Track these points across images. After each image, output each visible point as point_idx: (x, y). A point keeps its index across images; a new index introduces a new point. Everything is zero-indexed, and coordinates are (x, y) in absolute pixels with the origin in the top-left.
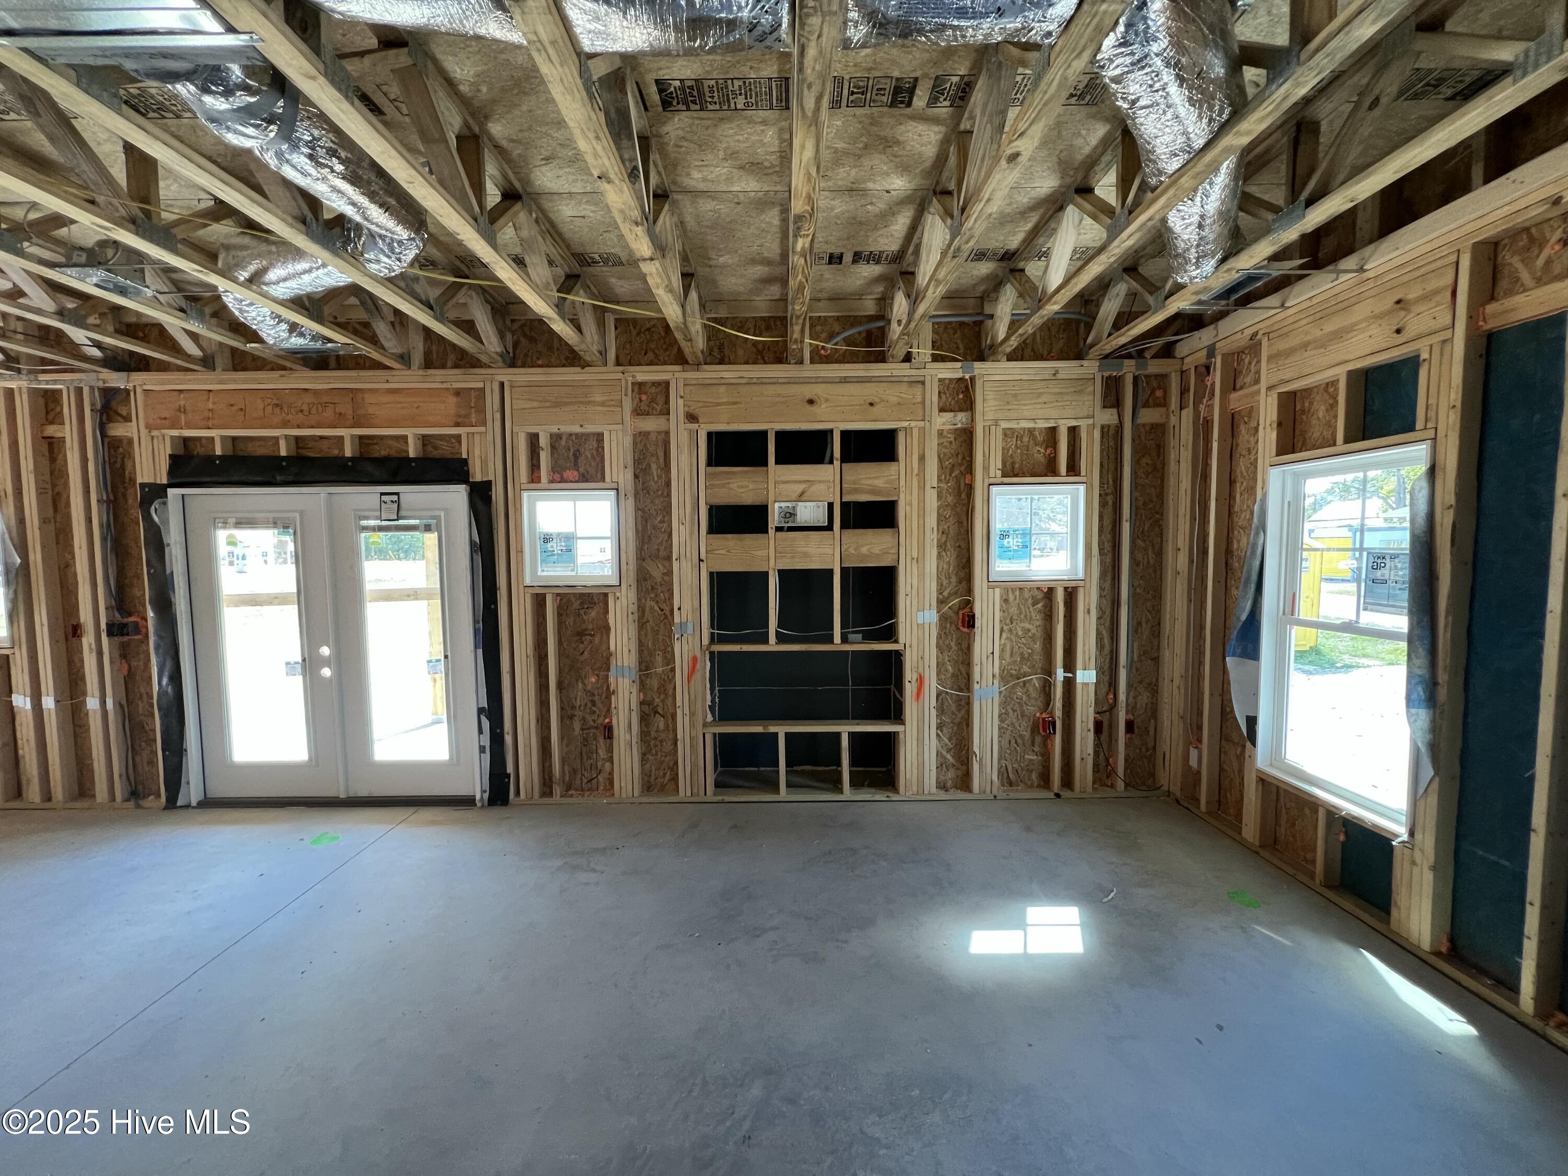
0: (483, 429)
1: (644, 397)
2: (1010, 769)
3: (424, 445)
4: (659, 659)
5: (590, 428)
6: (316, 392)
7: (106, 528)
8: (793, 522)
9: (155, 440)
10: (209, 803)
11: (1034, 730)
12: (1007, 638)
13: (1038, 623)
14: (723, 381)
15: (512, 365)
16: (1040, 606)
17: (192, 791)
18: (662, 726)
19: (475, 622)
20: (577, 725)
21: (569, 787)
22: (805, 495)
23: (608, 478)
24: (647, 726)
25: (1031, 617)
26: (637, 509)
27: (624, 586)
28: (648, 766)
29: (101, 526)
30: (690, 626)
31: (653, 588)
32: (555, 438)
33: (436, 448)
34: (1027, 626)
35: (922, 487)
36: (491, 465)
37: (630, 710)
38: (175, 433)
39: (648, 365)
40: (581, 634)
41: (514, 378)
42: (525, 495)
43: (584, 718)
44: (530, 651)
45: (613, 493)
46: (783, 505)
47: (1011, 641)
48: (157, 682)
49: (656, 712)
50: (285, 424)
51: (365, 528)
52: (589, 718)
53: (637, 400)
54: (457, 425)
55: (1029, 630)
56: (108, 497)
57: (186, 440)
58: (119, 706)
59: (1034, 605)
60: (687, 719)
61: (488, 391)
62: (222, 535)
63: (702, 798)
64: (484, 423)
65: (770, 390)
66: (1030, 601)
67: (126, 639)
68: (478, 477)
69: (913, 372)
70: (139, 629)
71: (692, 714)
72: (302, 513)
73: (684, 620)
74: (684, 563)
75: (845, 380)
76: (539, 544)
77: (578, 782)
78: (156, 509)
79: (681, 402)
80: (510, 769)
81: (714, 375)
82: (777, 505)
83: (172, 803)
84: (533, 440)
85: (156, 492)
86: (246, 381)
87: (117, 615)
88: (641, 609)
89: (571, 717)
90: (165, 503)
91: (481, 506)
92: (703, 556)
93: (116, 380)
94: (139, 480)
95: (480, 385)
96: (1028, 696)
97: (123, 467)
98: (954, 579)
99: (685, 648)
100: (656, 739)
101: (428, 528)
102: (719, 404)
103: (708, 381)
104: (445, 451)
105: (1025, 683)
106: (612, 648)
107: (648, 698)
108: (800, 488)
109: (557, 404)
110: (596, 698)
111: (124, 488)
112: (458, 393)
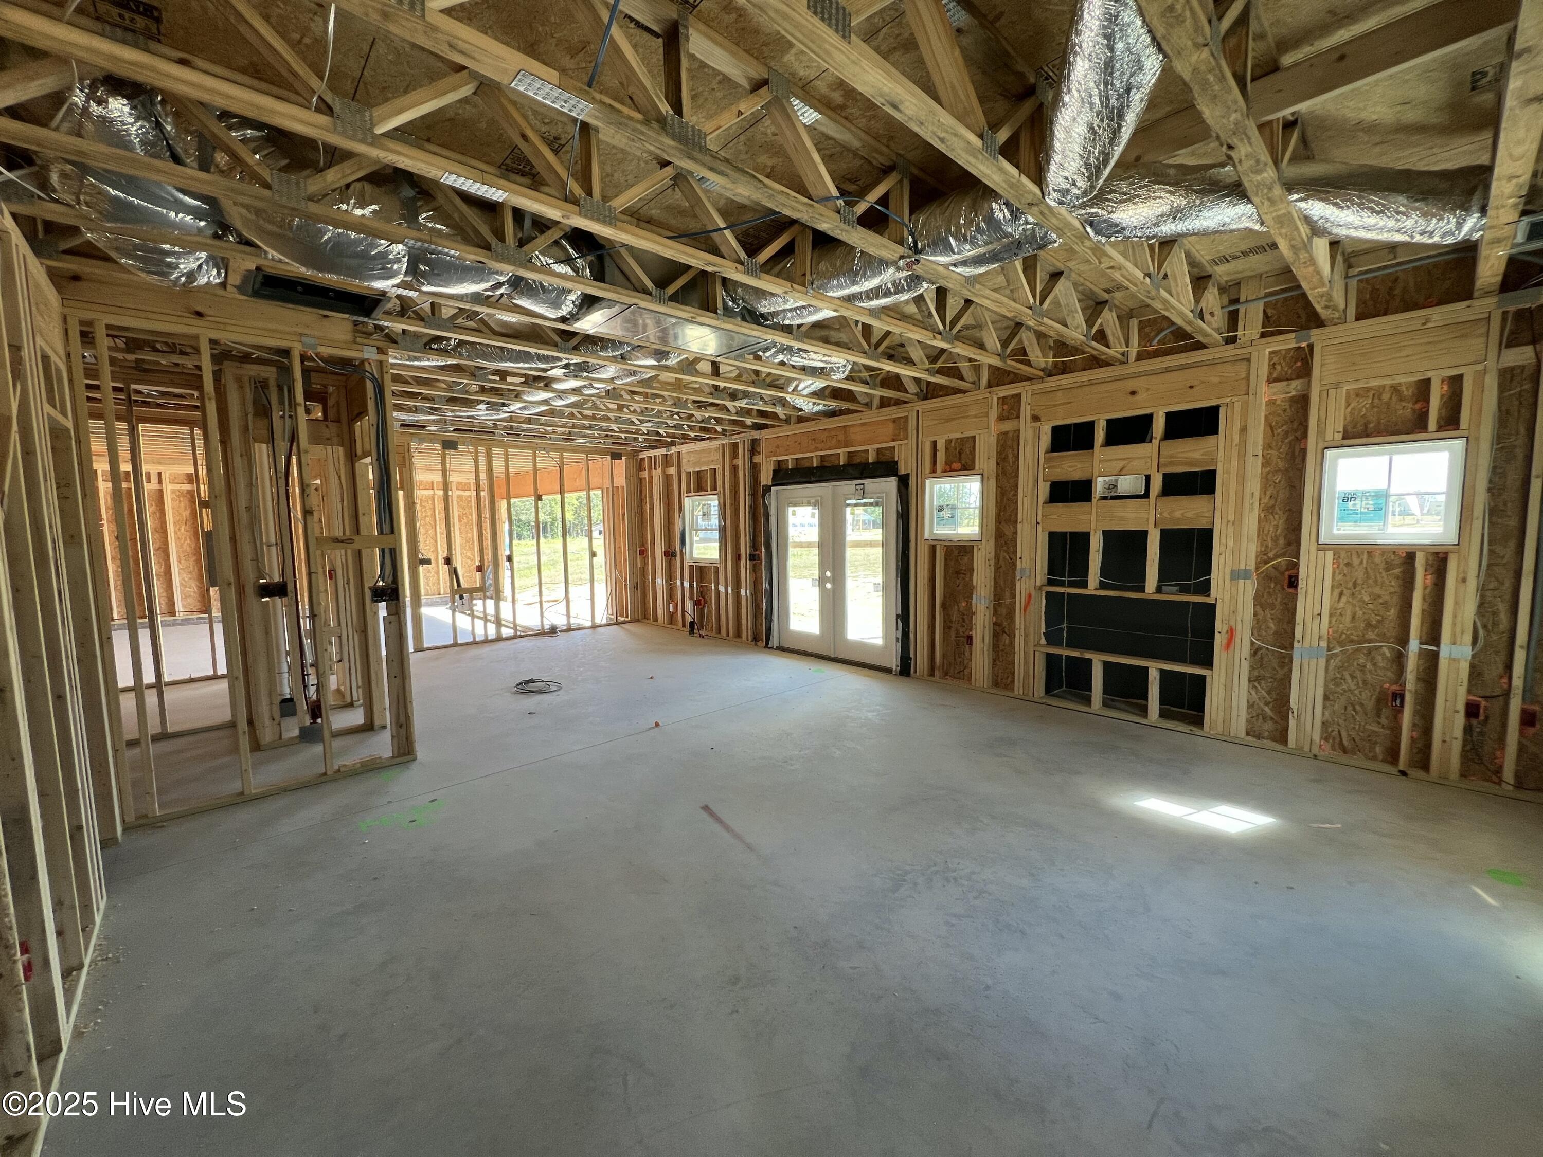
0: (906, 442)
1: (1006, 407)
2: (1344, 734)
3: (878, 454)
4: (1007, 594)
5: (967, 434)
6: (829, 430)
7: (750, 507)
8: (1116, 492)
9: (768, 463)
10: (781, 649)
11: (1380, 701)
12: (1348, 602)
13: (1392, 590)
14: (1061, 387)
15: (926, 398)
16: (1397, 571)
17: (774, 642)
18: (1007, 642)
19: (898, 561)
20: (953, 634)
21: (946, 674)
22: (1127, 469)
23: (977, 467)
24: (997, 641)
25: (1383, 583)
26: (997, 487)
27: (984, 542)
28: (996, 669)
30: (1028, 571)
31: (1006, 543)
32: (948, 442)
33: (883, 455)
34: (1377, 590)
35: (1242, 456)
36: (910, 464)
37: (984, 627)
38: (774, 459)
39: (1010, 383)
40: (958, 573)
41: (925, 407)
42: (928, 482)
43: (957, 630)
44: (926, 581)
45: (979, 477)
46: (1107, 479)
47: (1354, 606)
48: (765, 585)
49: (1004, 632)
50: (817, 449)
51: (849, 505)
52: (961, 630)
53: (1000, 410)
54: (893, 440)
55: (1379, 597)
56: (752, 493)
57: (779, 462)
58: (751, 594)
59: (1387, 569)
60: (1023, 638)
61: (910, 417)
62: (790, 509)
63: (1030, 698)
64: (907, 439)
65: (1099, 388)
66: (1382, 566)
67: (755, 562)
68: (902, 471)
69: (1239, 352)
70: (759, 558)
71: (1026, 635)
72: (821, 497)
73: (1024, 566)
74: (1025, 524)
75: (1168, 370)
76: (935, 512)
77: (952, 671)
78: (767, 498)
79: (1029, 407)
80: (912, 655)
81: (1054, 384)
82: (1100, 479)
83: (767, 646)
84: (934, 444)
85: (767, 489)
86: (802, 428)
87: (753, 550)
88: (997, 557)
89: (950, 628)
90: (770, 495)
91: (903, 489)
92: (1039, 520)
93: (756, 434)
94: (762, 483)
95: (906, 414)
96: (1375, 665)
97: (757, 478)
98: (1282, 541)
99: (1024, 586)
100: (1002, 650)
101: (877, 504)
102: (1055, 406)
103: (1049, 390)
104: (887, 457)
105: (1370, 650)
106: (975, 583)
107: (999, 621)
108: (1122, 463)
109: (947, 421)
110: (965, 617)
111: (757, 488)
112: (894, 421)
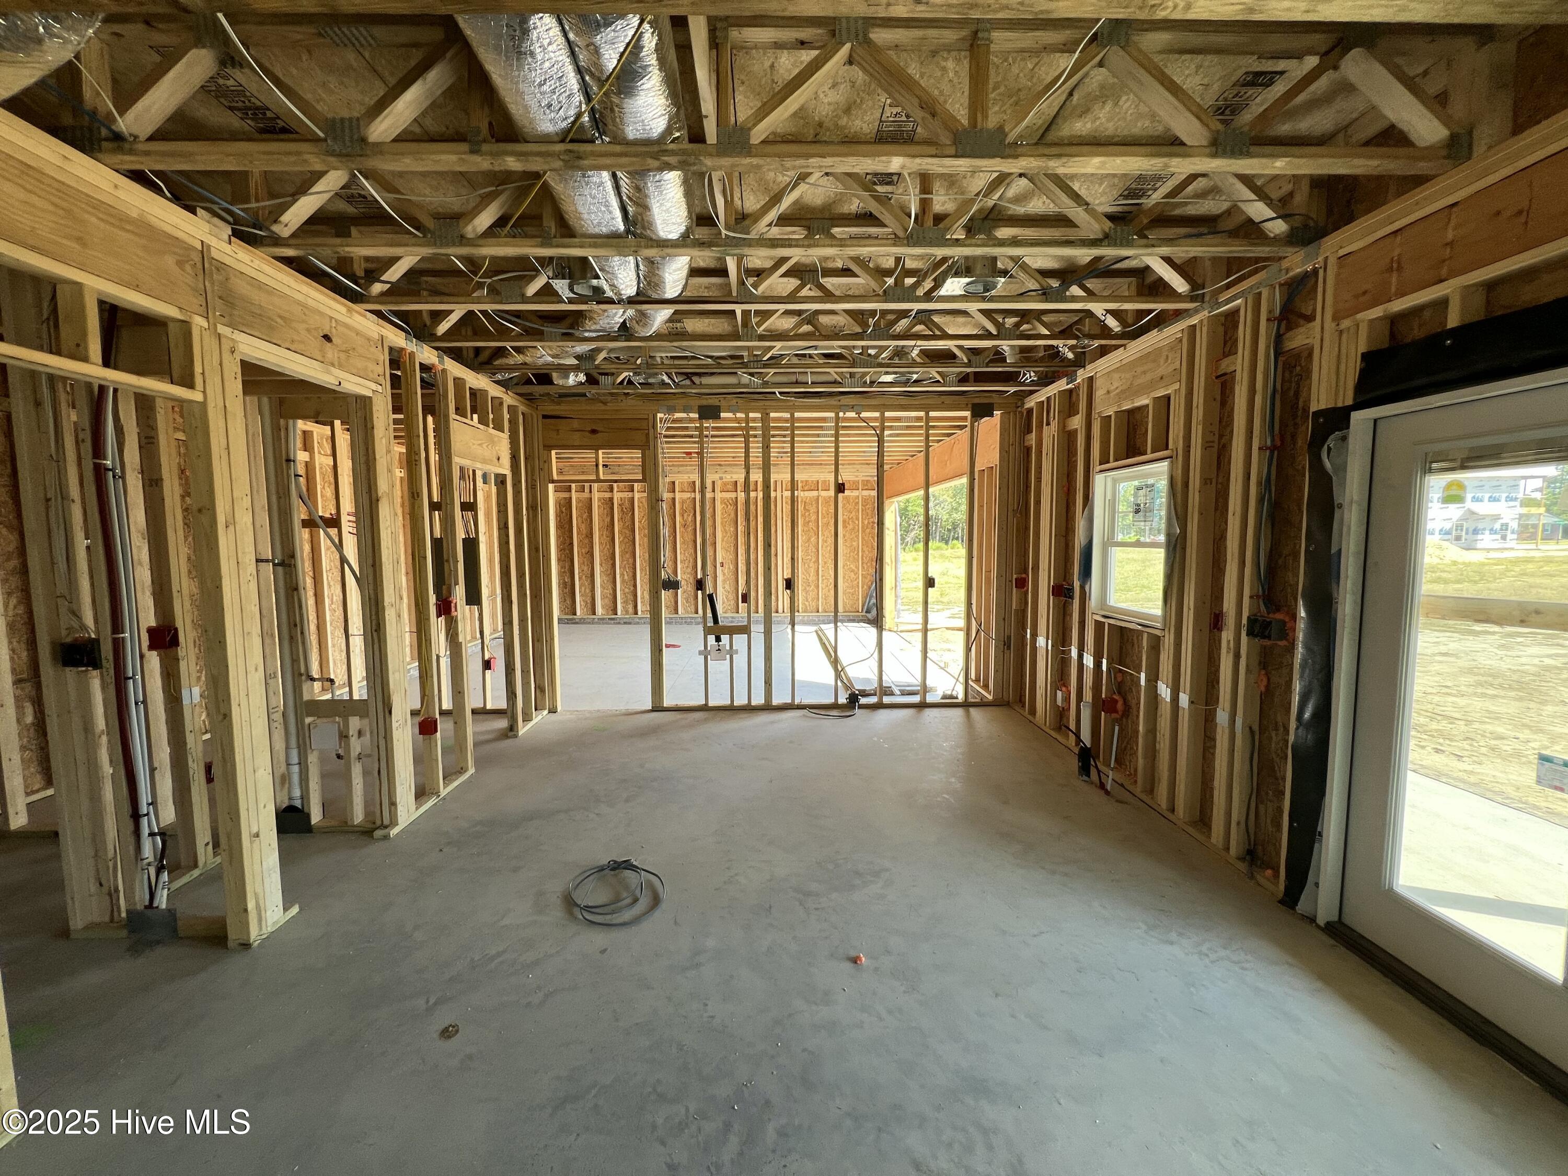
9: (1344, 336)
29: (1259, 483)
38: (1376, 313)
56: (1273, 440)
58: (1249, 730)
67: (1267, 643)
78: (1329, 449)
83: (1291, 902)
85: (1334, 422)
87: (1263, 608)
90: (1344, 439)
93: (1303, 260)
94: (1314, 408)
97: (1297, 394)
111: (1296, 424)
